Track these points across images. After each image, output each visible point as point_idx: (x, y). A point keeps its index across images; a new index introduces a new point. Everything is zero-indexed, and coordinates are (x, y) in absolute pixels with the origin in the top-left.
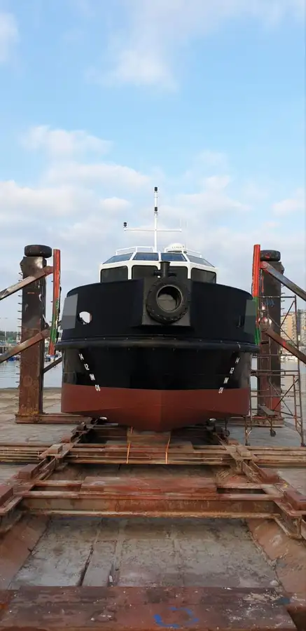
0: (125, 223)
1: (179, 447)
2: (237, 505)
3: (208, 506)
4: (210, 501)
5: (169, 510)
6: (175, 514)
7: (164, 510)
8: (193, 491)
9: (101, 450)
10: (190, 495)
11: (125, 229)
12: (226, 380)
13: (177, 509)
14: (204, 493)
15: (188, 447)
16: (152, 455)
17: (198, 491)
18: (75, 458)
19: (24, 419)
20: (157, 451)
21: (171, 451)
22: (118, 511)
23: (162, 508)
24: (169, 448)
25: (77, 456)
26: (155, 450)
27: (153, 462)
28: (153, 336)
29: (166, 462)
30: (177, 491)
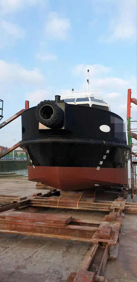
0: (73, 89)
1: (85, 201)
2: (77, 232)
3: (59, 232)
4: (61, 229)
5: (37, 232)
6: (39, 234)
7: (35, 232)
8: (52, 222)
9: (45, 200)
10: (48, 224)
11: (73, 92)
12: (101, 163)
13: (42, 232)
14: (58, 223)
15: (91, 201)
16: (71, 204)
17: (55, 222)
18: (32, 203)
19: (40, 187)
20: (73, 202)
21: (80, 202)
22: (11, 230)
23: (33, 230)
24: (80, 200)
25: (34, 203)
26: (72, 201)
27: (71, 208)
28: (50, 137)
29: (77, 208)
30: (43, 221)
